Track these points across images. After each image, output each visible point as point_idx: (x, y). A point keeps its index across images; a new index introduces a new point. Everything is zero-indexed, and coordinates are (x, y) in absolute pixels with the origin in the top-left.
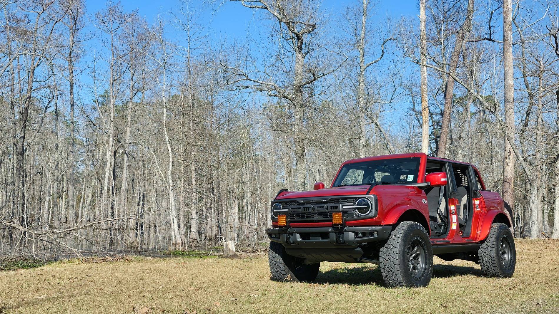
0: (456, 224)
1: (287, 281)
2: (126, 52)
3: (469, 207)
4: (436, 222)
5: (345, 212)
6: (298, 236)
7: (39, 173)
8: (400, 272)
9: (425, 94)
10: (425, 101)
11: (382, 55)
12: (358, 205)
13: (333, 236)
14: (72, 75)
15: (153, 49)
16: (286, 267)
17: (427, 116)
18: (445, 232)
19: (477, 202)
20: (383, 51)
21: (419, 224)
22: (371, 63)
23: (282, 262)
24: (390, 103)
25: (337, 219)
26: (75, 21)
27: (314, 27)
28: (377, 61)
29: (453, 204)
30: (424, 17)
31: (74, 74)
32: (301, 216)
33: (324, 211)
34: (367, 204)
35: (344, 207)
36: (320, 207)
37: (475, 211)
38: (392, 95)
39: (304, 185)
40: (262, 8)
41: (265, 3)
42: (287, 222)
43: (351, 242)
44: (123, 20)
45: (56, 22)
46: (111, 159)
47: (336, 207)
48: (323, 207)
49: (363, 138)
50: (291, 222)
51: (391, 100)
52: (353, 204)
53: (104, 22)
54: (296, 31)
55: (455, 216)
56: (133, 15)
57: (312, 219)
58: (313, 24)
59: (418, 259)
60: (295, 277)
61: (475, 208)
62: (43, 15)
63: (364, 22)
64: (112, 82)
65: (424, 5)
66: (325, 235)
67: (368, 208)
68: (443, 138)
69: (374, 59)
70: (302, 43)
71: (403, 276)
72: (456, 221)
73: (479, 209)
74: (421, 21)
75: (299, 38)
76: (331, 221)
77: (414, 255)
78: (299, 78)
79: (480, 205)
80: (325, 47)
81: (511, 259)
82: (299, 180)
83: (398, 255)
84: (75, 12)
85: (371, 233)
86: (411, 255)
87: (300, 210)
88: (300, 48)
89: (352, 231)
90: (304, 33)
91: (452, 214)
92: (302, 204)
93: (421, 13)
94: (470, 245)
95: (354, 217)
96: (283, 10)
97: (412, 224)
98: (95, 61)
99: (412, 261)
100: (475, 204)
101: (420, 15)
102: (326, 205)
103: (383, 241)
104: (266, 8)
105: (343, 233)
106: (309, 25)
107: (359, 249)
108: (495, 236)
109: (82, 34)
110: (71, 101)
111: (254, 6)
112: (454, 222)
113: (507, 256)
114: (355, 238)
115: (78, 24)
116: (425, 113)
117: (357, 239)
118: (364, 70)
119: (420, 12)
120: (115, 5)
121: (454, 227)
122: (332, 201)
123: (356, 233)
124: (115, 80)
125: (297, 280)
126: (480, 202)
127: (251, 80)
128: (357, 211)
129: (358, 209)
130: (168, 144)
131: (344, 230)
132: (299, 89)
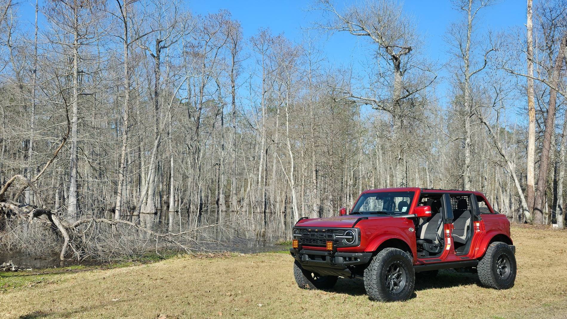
0: (450, 245)
1: (306, 288)
2: (274, 69)
3: (471, 229)
4: (432, 243)
5: (336, 241)
6: (307, 256)
7: (217, 164)
8: (377, 290)
9: (532, 95)
10: (531, 102)
11: (485, 64)
12: (346, 235)
13: (328, 258)
14: (233, 88)
15: (297, 64)
16: (305, 278)
17: (533, 116)
18: (440, 252)
19: (478, 224)
20: (485, 61)
21: (399, 250)
22: (475, 71)
23: (302, 274)
24: (493, 106)
25: (330, 246)
26: (235, 45)
27: (410, 49)
28: (481, 70)
29: (448, 229)
30: (530, 25)
31: (235, 88)
32: (310, 241)
33: (323, 239)
34: (352, 235)
35: (336, 237)
36: (321, 235)
37: (475, 232)
38: (495, 100)
39: (402, 185)
40: (366, 35)
41: (368, 31)
42: (299, 245)
43: (341, 264)
44: (271, 42)
45: (219, 48)
46: (264, 156)
47: (331, 236)
48: (323, 235)
49: (468, 139)
50: (302, 245)
51: (494, 104)
52: (342, 234)
53: (256, 45)
54: (394, 54)
55: (449, 238)
56: (279, 37)
57: (316, 244)
58: (409, 46)
59: (401, 277)
60: (313, 286)
61: (476, 229)
62: (209, 43)
63: (469, 35)
64: (263, 94)
65: (531, 15)
66: (324, 258)
67: (353, 237)
68: (548, 136)
69: (478, 68)
70: (399, 63)
71: (380, 293)
72: (450, 243)
73: (479, 231)
74: (528, 30)
75: (396, 59)
76: (326, 246)
77: (395, 275)
78: (397, 93)
79: (481, 227)
80: (417, 66)
81: (510, 273)
82: (398, 181)
83: (375, 276)
84: (235, 37)
85: (356, 259)
86: (393, 275)
87: (308, 236)
88: (398, 67)
89: (340, 256)
90: (401, 55)
91: (447, 237)
92: (310, 232)
93: (528, 22)
94: (465, 262)
95: (343, 244)
96: (381, 37)
97: (392, 251)
98: (251, 77)
99: (395, 280)
100: (476, 227)
101: (527, 24)
102: (324, 234)
103: (365, 265)
104: (369, 35)
105: (334, 257)
106: (405, 48)
107: (348, 270)
108: (491, 254)
109: (241, 55)
110: (233, 110)
111: (360, 34)
112: (448, 243)
113: (508, 270)
114: (343, 262)
115: (237, 47)
116: (532, 113)
117: (345, 262)
118: (469, 78)
119: (527, 20)
120: (265, 30)
121: (448, 248)
122: (328, 231)
123: (345, 258)
124: (265, 92)
125: (316, 288)
126: (481, 224)
127: (355, 97)
128: (345, 240)
129: (346, 238)
130: (290, 151)
131: (335, 255)
132: (397, 102)
